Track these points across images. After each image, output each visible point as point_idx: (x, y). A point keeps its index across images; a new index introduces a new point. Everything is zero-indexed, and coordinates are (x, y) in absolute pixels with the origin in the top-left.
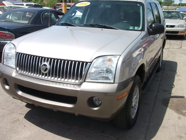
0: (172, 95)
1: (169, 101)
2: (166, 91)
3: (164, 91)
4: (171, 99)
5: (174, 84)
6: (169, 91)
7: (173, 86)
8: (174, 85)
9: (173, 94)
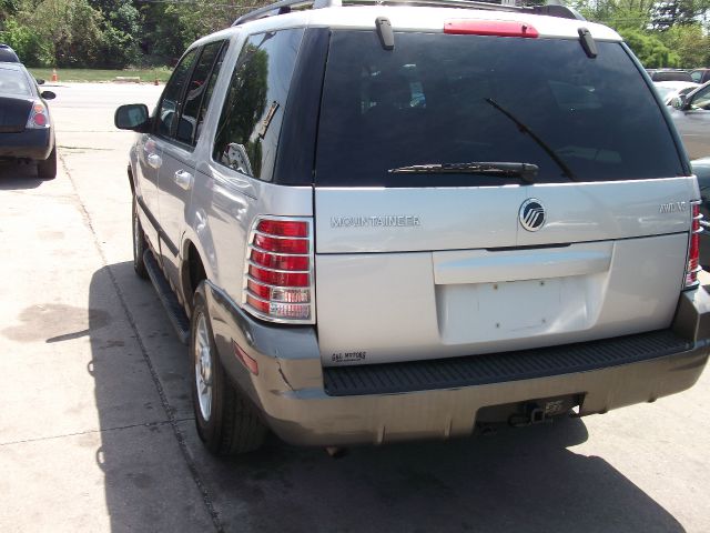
0: (87, 338)
1: (90, 323)
2: (113, 344)
3: (120, 344)
4: (87, 327)
5: (91, 381)
6: (102, 348)
7: (92, 368)
8: (92, 373)
9: (86, 341)
